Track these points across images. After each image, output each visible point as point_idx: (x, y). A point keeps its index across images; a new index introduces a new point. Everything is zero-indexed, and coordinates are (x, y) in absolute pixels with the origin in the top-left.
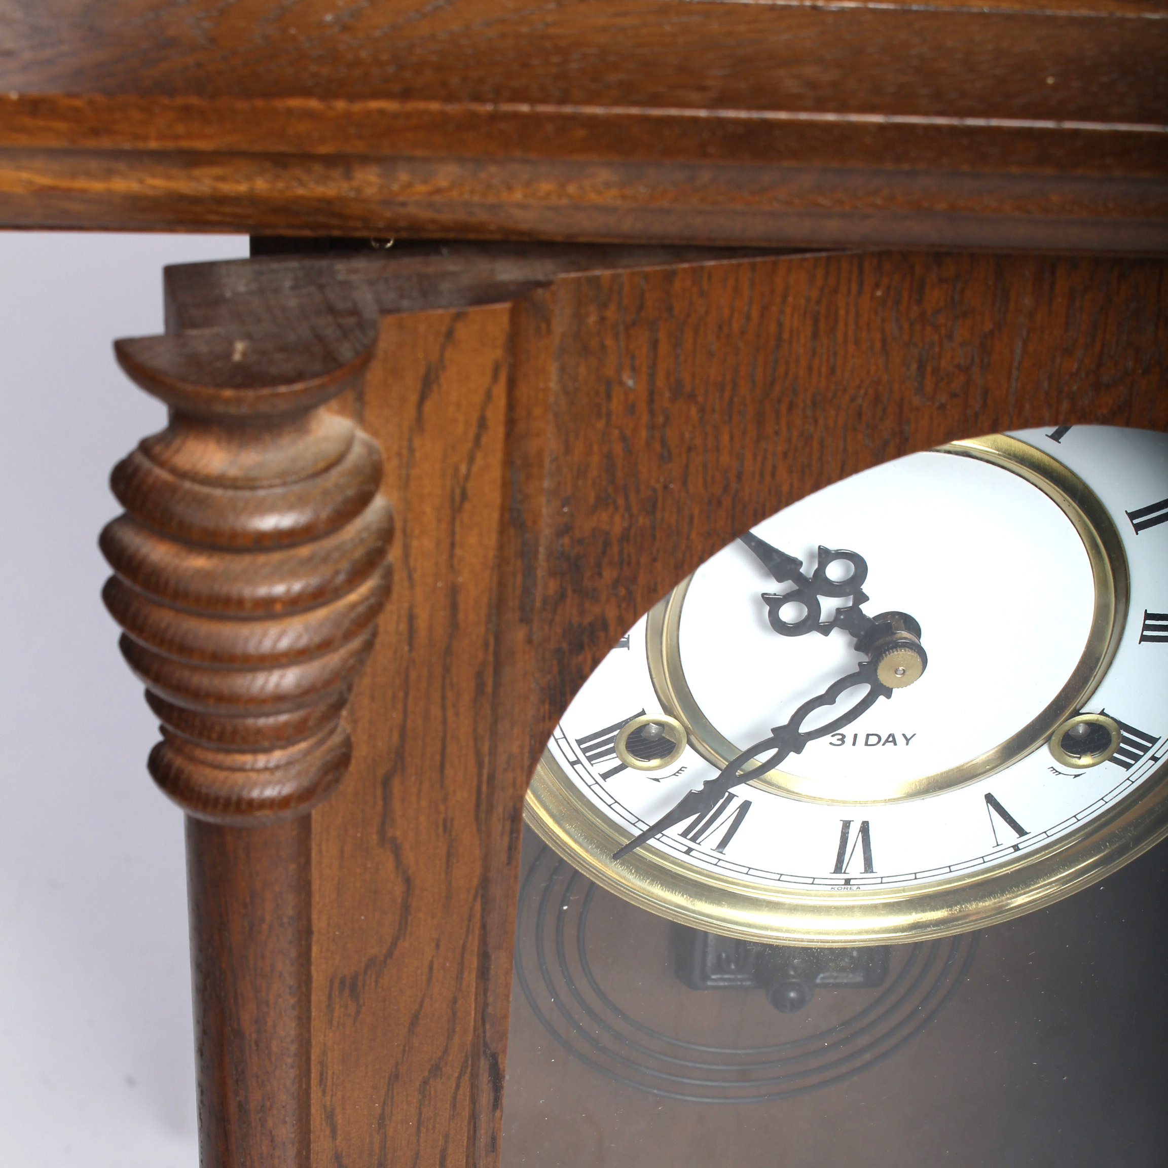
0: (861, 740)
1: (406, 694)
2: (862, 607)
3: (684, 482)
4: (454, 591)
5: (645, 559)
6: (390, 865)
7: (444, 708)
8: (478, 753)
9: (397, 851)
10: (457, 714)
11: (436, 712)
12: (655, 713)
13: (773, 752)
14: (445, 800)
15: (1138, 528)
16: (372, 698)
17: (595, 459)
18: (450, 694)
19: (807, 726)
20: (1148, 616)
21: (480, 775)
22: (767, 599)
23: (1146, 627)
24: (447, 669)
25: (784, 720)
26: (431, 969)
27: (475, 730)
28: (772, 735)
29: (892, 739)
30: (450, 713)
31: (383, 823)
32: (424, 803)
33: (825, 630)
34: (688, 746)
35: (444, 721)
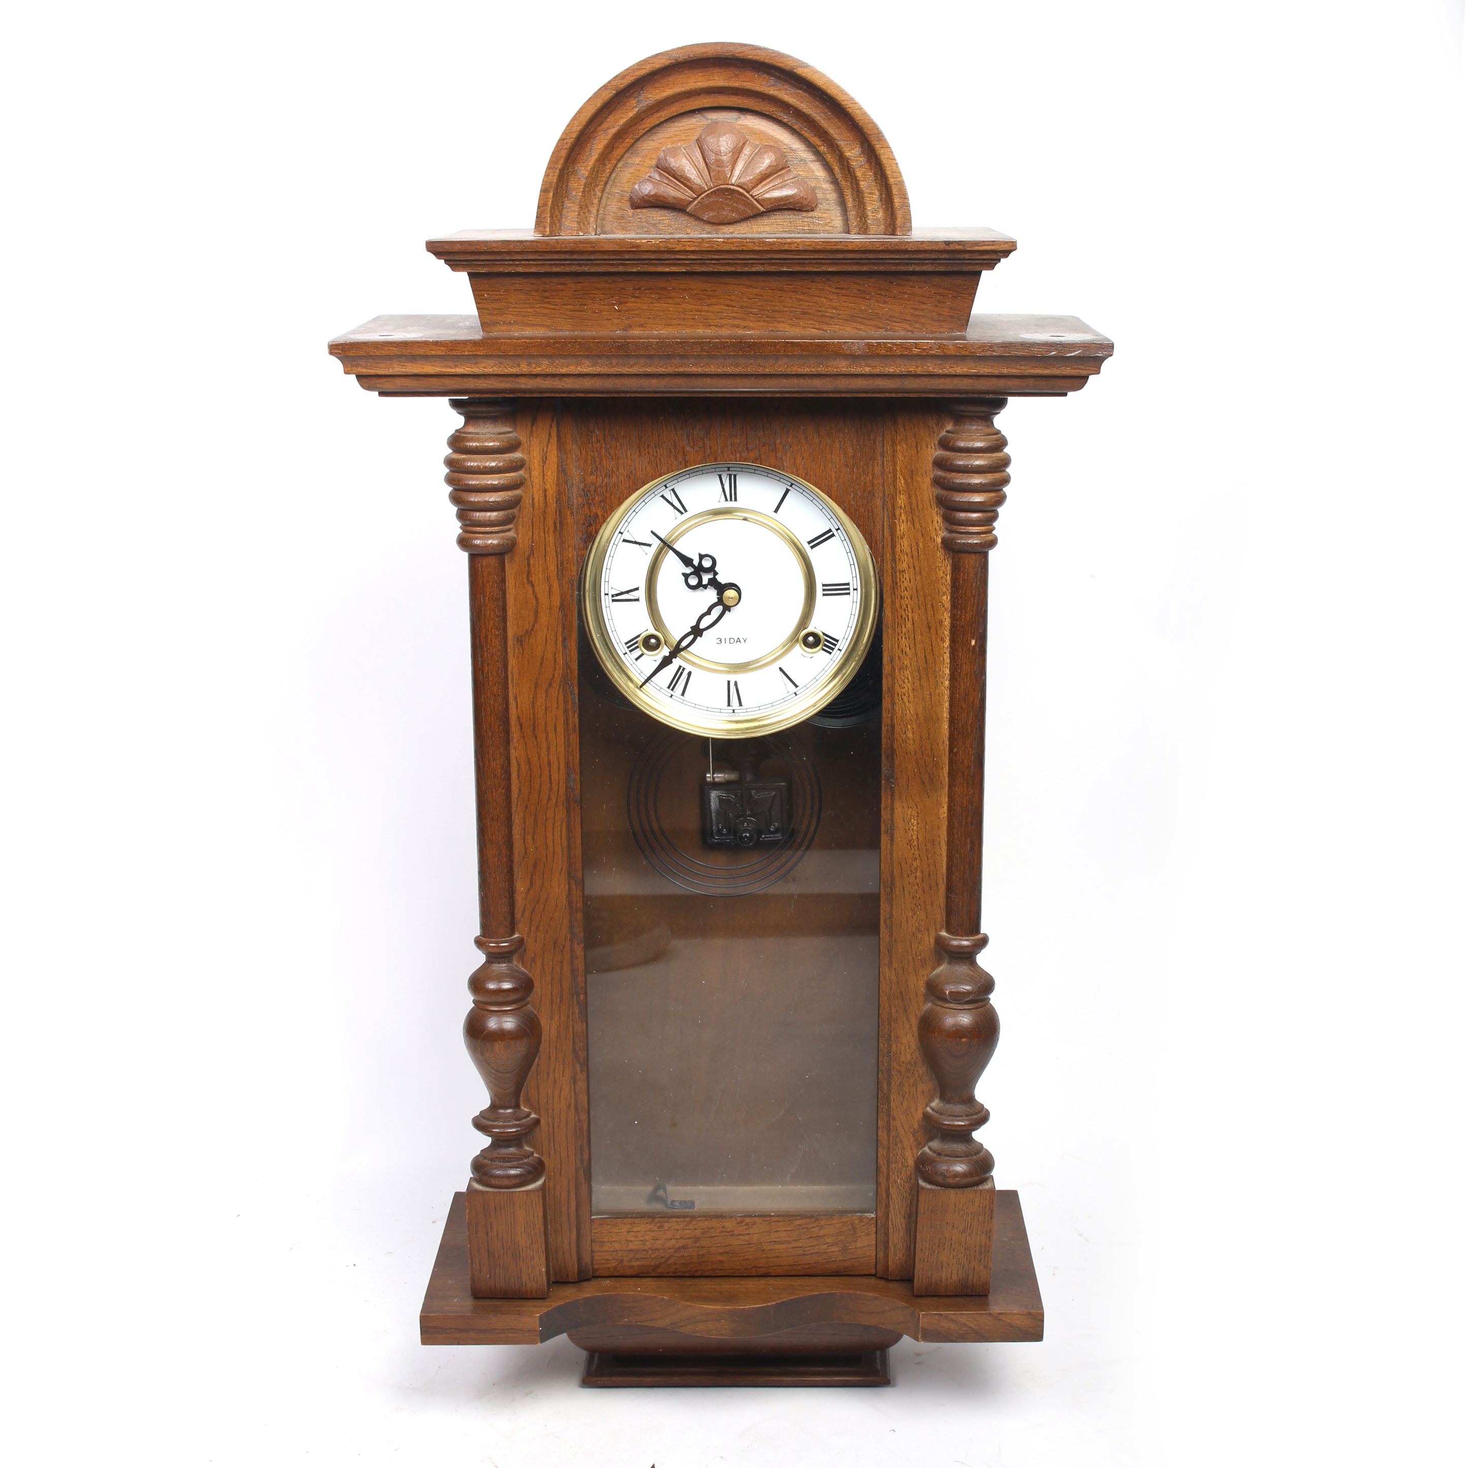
0: (728, 641)
1: (533, 526)
2: (717, 577)
3: (618, 469)
4: (545, 491)
5: (608, 495)
6: (531, 592)
7: (544, 533)
8: (556, 551)
9: (533, 586)
10: (549, 536)
11: (542, 534)
12: (652, 631)
13: (692, 637)
14: (547, 569)
15: (812, 547)
16: (523, 526)
17: (590, 457)
18: (546, 529)
19: (702, 626)
20: (824, 585)
21: (557, 561)
22: (684, 574)
23: (824, 590)
24: (545, 519)
25: (694, 624)
26: (546, 638)
27: (555, 543)
28: (690, 630)
29: (739, 640)
30: (547, 536)
31: (528, 576)
32: (540, 569)
33: (705, 587)
34: (665, 646)
35: (545, 538)
